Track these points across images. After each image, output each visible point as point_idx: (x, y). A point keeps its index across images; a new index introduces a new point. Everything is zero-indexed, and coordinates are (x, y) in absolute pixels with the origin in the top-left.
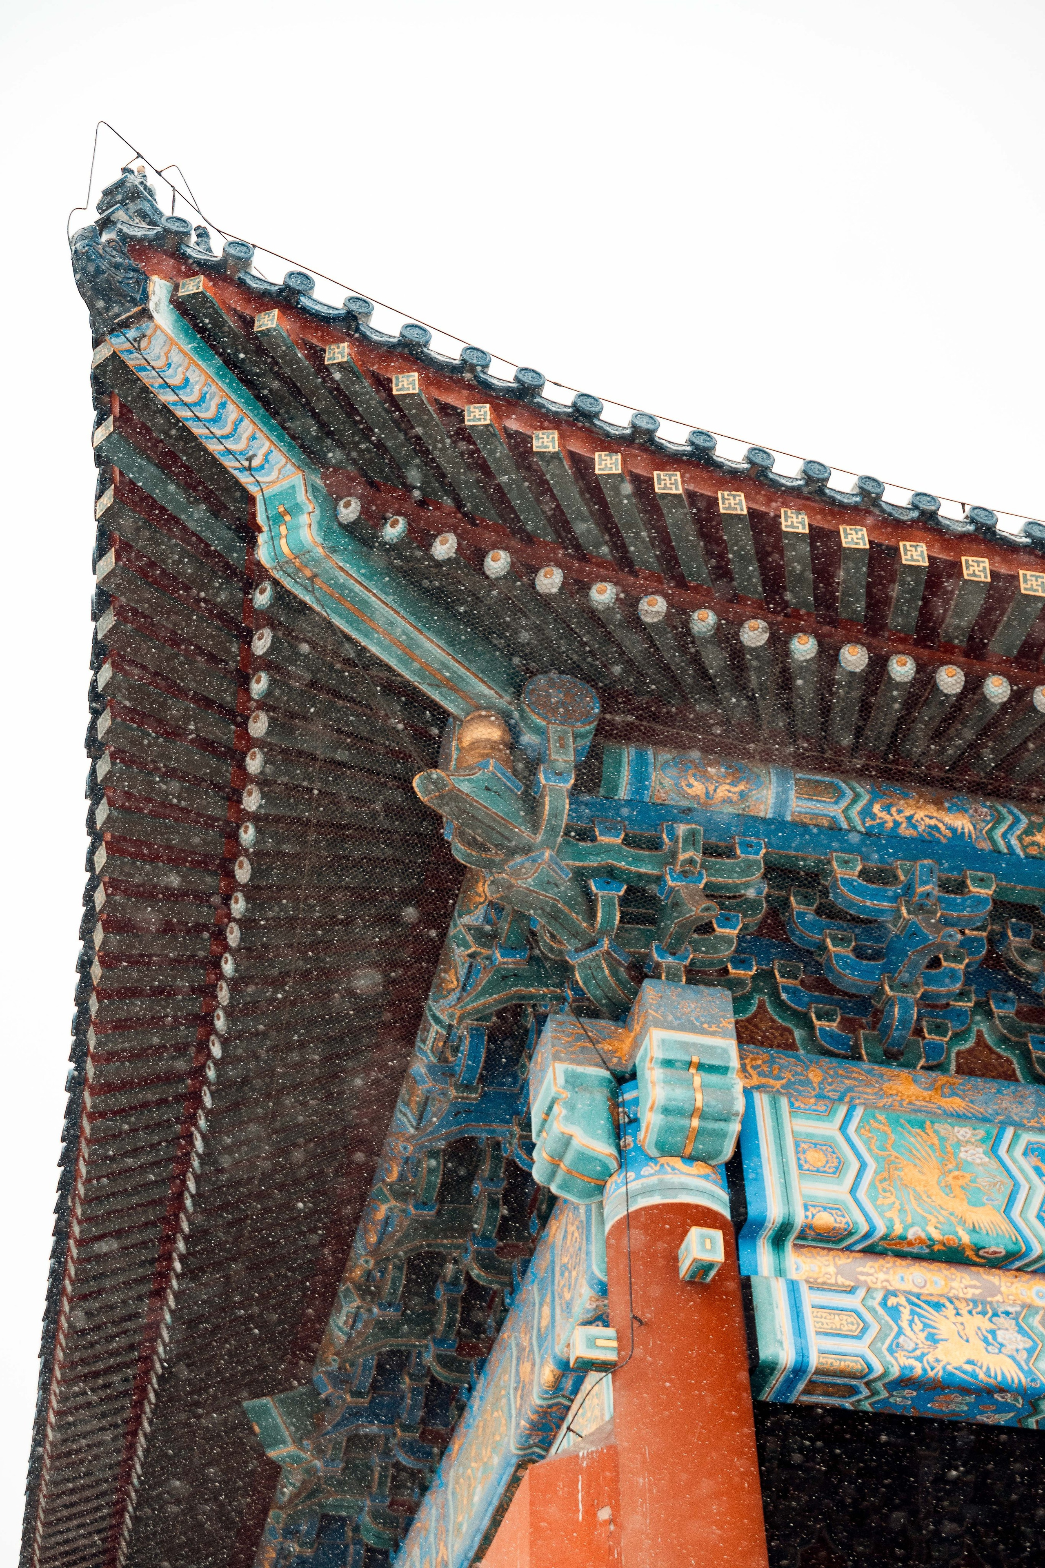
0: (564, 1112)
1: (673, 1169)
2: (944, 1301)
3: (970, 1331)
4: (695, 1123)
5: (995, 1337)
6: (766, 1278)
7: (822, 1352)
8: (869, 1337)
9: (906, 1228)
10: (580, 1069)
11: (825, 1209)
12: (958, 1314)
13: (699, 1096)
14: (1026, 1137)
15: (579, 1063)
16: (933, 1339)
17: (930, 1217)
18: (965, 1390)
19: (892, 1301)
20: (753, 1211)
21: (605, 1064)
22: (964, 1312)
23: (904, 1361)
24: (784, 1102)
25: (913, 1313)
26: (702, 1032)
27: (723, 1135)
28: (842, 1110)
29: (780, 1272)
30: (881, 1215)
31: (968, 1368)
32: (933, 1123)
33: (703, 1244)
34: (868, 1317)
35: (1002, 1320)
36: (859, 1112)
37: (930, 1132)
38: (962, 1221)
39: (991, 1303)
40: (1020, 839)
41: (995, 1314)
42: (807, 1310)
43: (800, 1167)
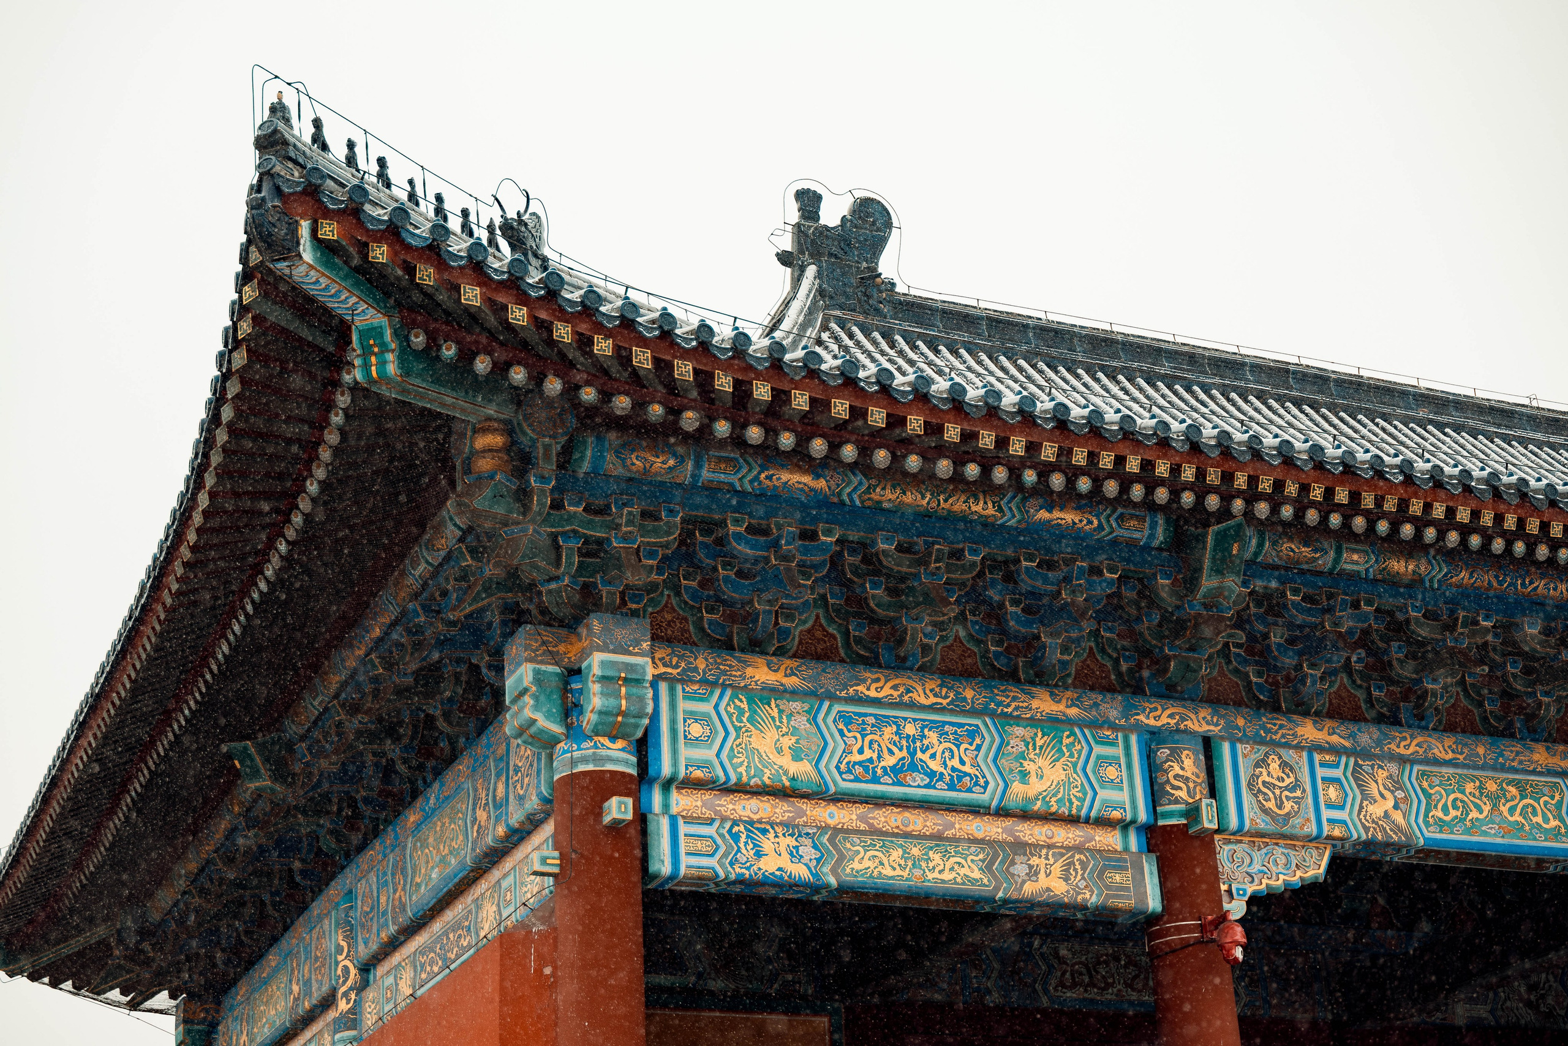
0: (532, 702)
1: (603, 745)
2: (768, 827)
3: (782, 849)
4: (620, 719)
5: (797, 852)
6: (656, 815)
7: (687, 867)
8: (718, 856)
9: (750, 778)
10: (543, 667)
11: (699, 767)
12: (776, 836)
13: (624, 702)
14: (837, 708)
15: (542, 662)
16: (759, 855)
17: (766, 770)
18: (775, 885)
19: (736, 829)
20: (652, 772)
21: (559, 663)
22: (780, 835)
23: (738, 870)
24: (679, 687)
25: (748, 837)
26: (631, 654)
27: (637, 726)
28: (717, 692)
29: (666, 806)
30: (735, 770)
31: (778, 873)
32: (776, 700)
33: (620, 807)
34: (719, 841)
35: (802, 840)
36: (729, 692)
37: (773, 705)
38: (786, 773)
39: (797, 826)
40: (860, 497)
41: (800, 835)
42: (682, 838)
43: (685, 737)
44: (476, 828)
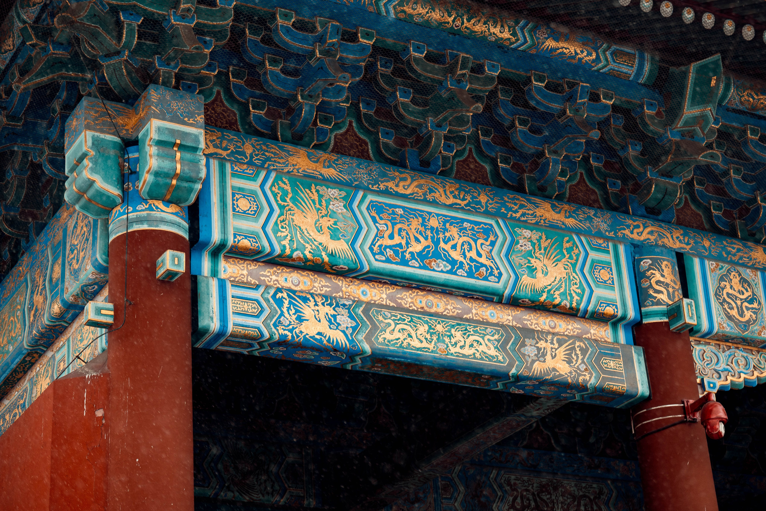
0: (91, 165)
1: (157, 208)
2: (309, 296)
3: (322, 316)
4: (174, 182)
5: (335, 320)
6: (206, 277)
7: (235, 325)
8: (263, 317)
9: (293, 251)
10: (102, 136)
11: (246, 237)
12: (316, 305)
13: (179, 166)
14: (370, 197)
15: (102, 132)
16: (300, 319)
17: (307, 245)
18: (313, 348)
19: (279, 295)
20: (202, 237)
21: (118, 134)
22: (320, 304)
23: (281, 331)
24: (228, 166)
25: (290, 303)
26: (184, 123)
27: (190, 190)
28: (263, 174)
29: (214, 273)
30: (279, 243)
31: (318, 337)
32: (316, 186)
33: (173, 260)
34: (264, 304)
35: (339, 310)
36: (273, 175)
37: (314, 190)
38: (325, 249)
39: (335, 298)
40: (394, 8)
41: (337, 305)
42: (229, 299)
43: (234, 210)
44: (33, 312)
